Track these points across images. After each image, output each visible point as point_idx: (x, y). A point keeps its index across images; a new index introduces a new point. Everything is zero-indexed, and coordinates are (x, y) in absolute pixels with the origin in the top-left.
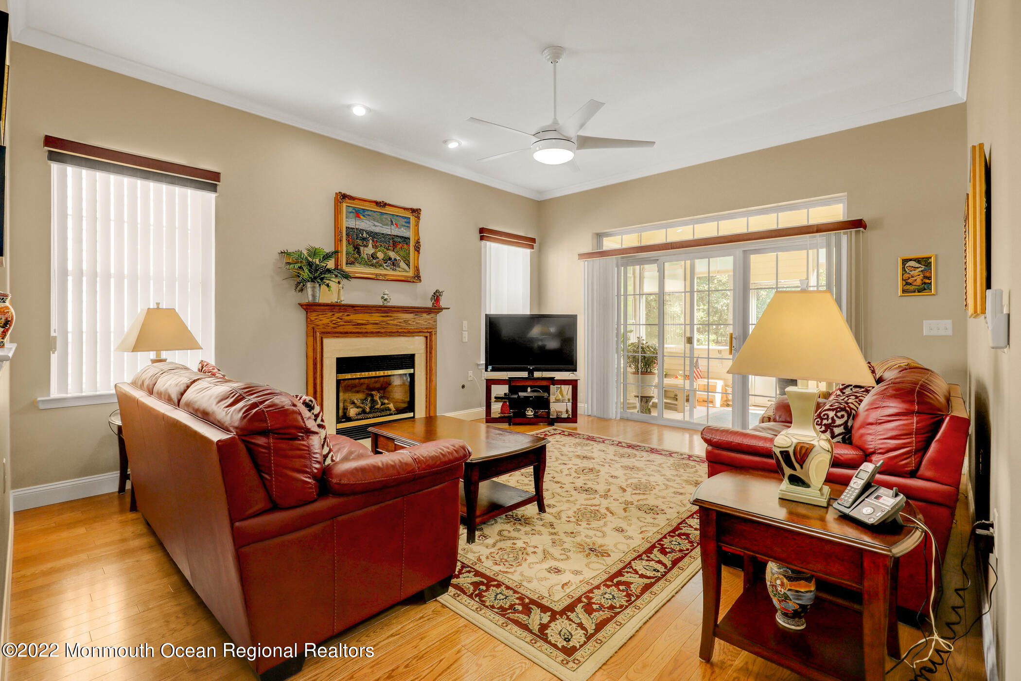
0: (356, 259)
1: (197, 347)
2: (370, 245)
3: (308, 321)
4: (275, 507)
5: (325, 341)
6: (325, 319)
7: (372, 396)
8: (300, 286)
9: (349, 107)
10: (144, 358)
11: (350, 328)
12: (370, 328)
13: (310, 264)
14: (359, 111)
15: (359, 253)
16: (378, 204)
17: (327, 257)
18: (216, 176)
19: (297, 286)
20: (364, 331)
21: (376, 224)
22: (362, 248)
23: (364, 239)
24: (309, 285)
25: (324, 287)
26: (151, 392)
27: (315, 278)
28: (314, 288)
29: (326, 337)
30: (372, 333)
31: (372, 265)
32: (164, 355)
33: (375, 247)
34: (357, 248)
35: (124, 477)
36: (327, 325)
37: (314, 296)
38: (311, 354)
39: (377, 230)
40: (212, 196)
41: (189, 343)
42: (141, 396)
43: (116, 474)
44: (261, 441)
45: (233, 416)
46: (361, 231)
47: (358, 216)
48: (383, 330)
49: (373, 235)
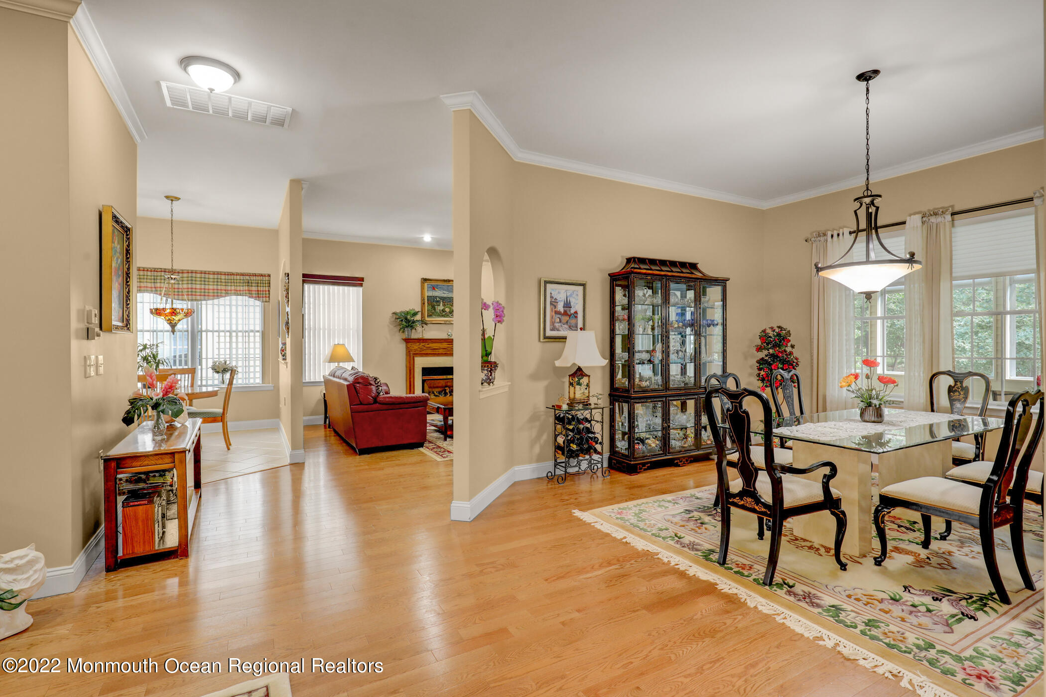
0: (433, 313)
1: (352, 360)
2: (441, 305)
3: (407, 348)
4: (361, 404)
5: (416, 358)
6: (415, 346)
7: (445, 390)
8: (402, 330)
9: (423, 237)
10: (333, 366)
11: (429, 352)
12: (441, 351)
13: (406, 319)
14: (427, 238)
15: (435, 309)
16: (445, 281)
17: (415, 314)
18: (362, 279)
19: (400, 330)
20: (437, 353)
21: (445, 292)
22: (436, 307)
23: (438, 301)
24: (406, 329)
25: (414, 331)
26: (334, 377)
27: (409, 326)
28: (408, 331)
29: (417, 357)
30: (442, 354)
31: (443, 316)
32: (341, 364)
33: (444, 305)
34: (433, 307)
35: (326, 417)
36: (416, 350)
37: (408, 335)
38: (408, 365)
39: (445, 295)
40: (360, 289)
41: (351, 360)
42: (332, 378)
43: (323, 416)
44: (358, 385)
45: (351, 379)
46: (436, 297)
47: (434, 289)
48: (448, 352)
49: (442, 298)
